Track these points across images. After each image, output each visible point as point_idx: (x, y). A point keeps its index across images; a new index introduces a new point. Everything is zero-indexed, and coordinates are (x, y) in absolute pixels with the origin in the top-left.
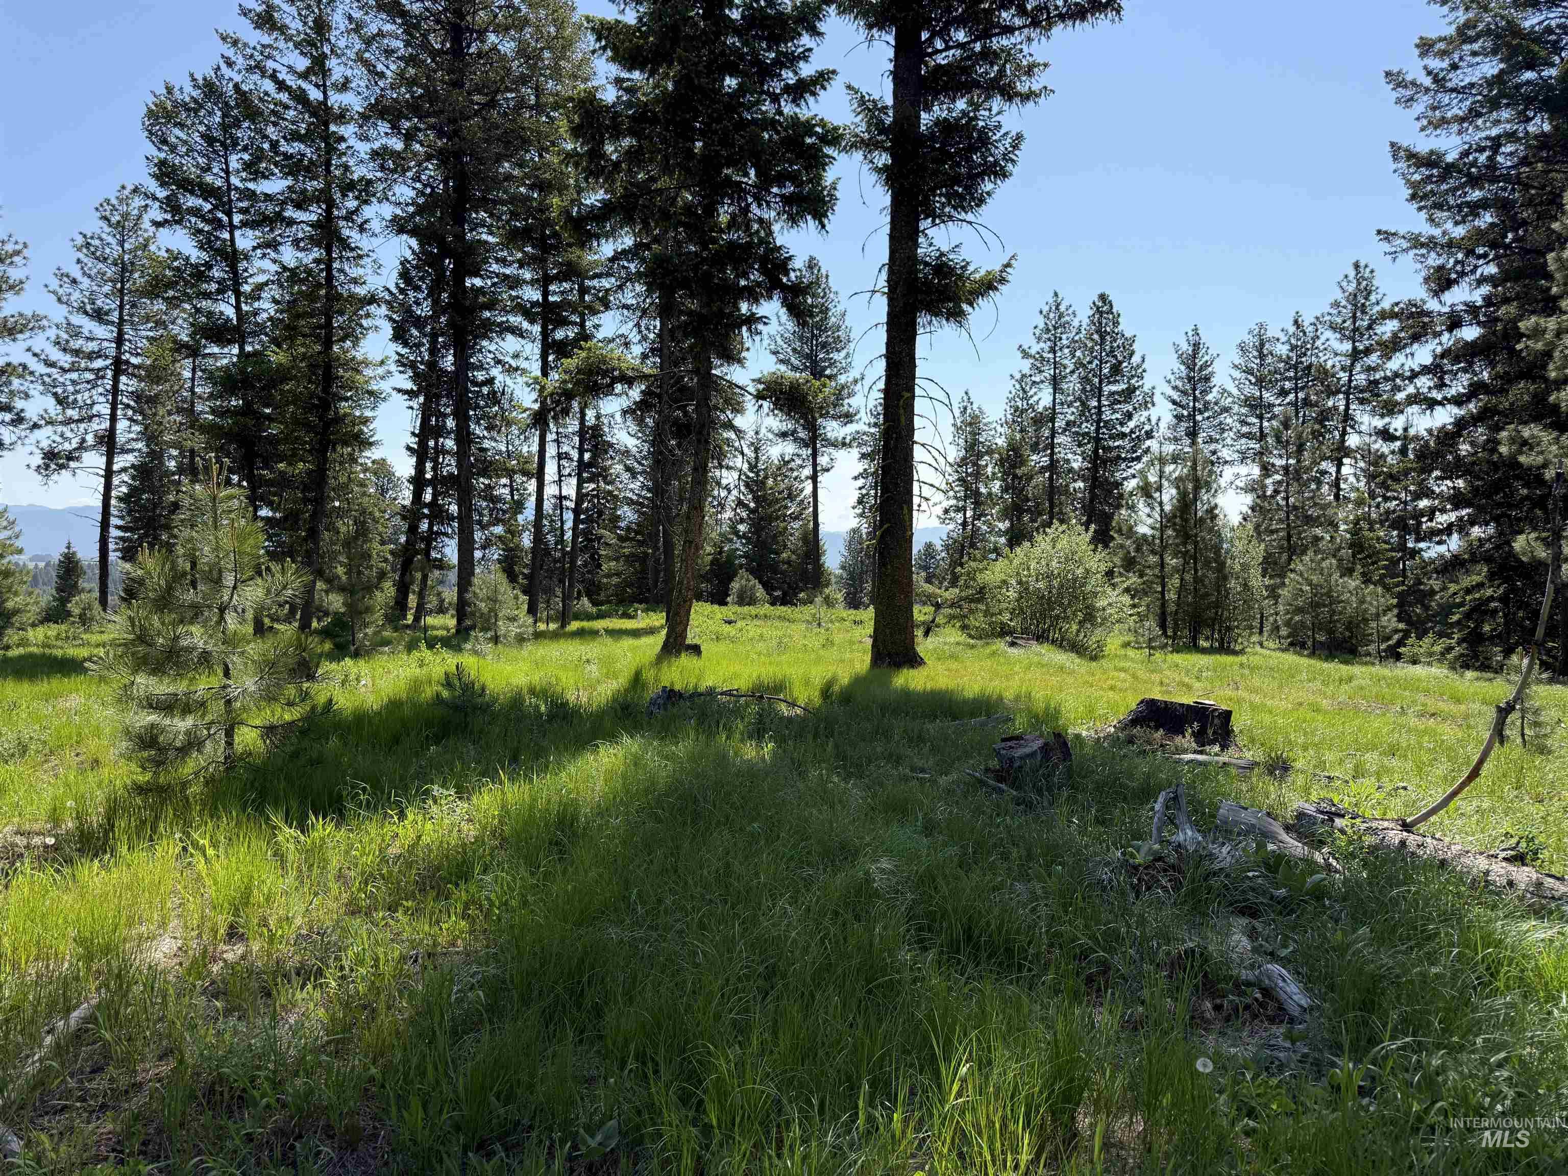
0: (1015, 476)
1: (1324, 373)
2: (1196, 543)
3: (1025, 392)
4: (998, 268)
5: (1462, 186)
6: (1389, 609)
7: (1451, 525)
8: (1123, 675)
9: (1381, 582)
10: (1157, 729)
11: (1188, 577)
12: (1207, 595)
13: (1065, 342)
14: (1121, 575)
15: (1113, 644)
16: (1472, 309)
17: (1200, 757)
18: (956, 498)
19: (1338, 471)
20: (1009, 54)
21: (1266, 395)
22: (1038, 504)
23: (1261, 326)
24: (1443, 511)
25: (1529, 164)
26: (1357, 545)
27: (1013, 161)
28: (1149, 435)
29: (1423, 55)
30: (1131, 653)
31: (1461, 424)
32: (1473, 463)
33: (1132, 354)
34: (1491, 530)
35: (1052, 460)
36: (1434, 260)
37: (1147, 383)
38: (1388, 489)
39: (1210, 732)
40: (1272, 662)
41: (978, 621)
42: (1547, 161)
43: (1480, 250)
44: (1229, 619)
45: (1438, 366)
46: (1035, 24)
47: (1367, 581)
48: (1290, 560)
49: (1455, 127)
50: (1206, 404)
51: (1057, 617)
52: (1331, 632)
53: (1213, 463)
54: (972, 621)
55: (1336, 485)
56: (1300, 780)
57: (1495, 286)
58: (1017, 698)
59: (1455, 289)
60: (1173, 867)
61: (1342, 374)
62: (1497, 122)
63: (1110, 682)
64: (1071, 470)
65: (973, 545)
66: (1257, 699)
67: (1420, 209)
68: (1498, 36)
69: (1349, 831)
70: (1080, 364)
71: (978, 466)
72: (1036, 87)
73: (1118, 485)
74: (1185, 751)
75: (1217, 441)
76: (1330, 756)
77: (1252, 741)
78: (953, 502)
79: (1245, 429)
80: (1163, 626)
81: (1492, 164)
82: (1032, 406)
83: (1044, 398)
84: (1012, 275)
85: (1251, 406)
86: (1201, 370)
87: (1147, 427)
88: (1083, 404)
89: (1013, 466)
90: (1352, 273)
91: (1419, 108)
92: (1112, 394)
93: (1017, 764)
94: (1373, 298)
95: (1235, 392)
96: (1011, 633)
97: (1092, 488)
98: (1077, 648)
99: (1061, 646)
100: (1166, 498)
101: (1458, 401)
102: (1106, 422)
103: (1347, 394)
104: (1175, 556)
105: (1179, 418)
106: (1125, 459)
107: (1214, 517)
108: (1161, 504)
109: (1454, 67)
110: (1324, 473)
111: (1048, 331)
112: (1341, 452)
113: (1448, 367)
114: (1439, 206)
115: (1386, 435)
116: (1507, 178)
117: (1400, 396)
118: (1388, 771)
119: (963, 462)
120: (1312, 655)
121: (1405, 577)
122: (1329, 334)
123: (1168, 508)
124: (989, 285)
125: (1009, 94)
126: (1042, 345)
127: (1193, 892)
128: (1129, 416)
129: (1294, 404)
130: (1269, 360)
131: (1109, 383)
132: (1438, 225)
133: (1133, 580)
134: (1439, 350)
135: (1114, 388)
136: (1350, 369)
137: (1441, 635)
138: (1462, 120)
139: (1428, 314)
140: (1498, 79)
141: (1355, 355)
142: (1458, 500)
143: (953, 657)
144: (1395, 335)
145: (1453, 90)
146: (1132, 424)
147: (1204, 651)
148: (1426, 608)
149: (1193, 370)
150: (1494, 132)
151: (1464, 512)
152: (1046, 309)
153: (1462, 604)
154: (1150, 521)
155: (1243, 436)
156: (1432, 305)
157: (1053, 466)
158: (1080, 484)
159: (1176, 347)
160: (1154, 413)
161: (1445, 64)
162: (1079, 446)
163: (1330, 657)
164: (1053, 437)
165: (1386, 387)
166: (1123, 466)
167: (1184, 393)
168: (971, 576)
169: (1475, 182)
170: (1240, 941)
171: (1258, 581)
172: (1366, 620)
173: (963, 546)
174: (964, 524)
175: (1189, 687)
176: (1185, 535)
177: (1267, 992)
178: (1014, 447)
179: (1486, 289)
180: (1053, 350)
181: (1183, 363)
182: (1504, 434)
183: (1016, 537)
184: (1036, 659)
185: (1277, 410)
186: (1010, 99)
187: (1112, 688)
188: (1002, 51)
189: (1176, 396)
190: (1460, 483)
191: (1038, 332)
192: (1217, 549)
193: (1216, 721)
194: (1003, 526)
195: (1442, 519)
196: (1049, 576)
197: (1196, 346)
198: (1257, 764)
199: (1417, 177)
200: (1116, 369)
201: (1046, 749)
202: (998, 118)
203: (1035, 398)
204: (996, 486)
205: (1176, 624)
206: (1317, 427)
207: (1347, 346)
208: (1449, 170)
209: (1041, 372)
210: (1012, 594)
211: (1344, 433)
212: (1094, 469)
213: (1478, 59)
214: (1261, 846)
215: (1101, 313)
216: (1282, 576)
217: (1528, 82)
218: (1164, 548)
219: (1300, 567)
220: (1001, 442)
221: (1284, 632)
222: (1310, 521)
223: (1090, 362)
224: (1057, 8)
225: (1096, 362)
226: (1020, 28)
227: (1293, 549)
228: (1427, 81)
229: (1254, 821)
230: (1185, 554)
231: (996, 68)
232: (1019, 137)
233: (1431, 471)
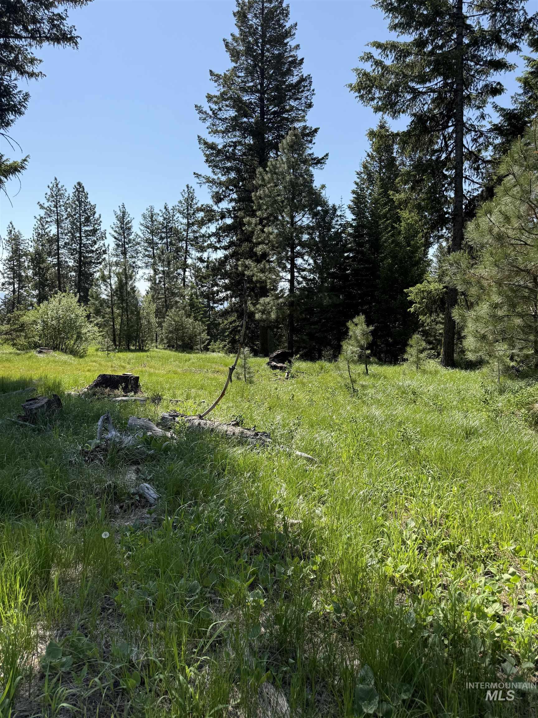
0: (40, 268)
1: (177, 232)
2: (127, 303)
3: (43, 226)
4: (19, 161)
5: (224, 160)
6: (204, 331)
7: (224, 297)
8: (94, 364)
9: (201, 320)
10: (106, 387)
11: (125, 318)
12: (133, 326)
13: (62, 203)
14: (94, 317)
15: (91, 350)
16: (229, 211)
17: (124, 398)
18: (8, 277)
19: (184, 274)
20: (20, 49)
21: (155, 238)
22: (53, 282)
23: (152, 207)
24: (222, 292)
25: (246, 155)
26: (192, 305)
27: (24, 106)
28: (105, 252)
29: (209, 101)
30: (99, 353)
31: (226, 257)
32: (231, 273)
33: (94, 213)
34: (238, 299)
35: (58, 260)
36: (215, 189)
37: (103, 227)
38: (203, 282)
39: (130, 387)
40: (160, 355)
41: (22, 341)
42: (252, 156)
43: (231, 188)
44: (143, 337)
45: (218, 233)
46: (33, 38)
47: (196, 319)
48: (167, 310)
49: (221, 135)
50: (130, 240)
51: (63, 338)
52: (183, 341)
53: (134, 267)
54: (18, 341)
55: (183, 280)
56: (165, 404)
57: (236, 203)
58: (40, 379)
59: (223, 202)
60: (103, 449)
61: (184, 233)
62: (235, 136)
63: (88, 368)
64: (68, 266)
65: (19, 302)
66: (152, 370)
67: (209, 166)
68: (235, 101)
69: (180, 422)
70: (69, 215)
71: (20, 261)
72: (36, 71)
73: (92, 275)
74: (119, 396)
75: (135, 257)
76: (178, 392)
77: (147, 389)
78: (7, 280)
79: (147, 253)
80: (114, 341)
81: (234, 154)
82: (47, 233)
83: (53, 230)
84: (28, 165)
85: (148, 243)
86: (126, 224)
87: (103, 249)
88: (72, 235)
89: (38, 263)
90: (186, 190)
91: (208, 123)
92: (86, 231)
93: (34, 412)
94: (194, 201)
95: (142, 236)
96: (39, 346)
97: (79, 275)
98: (73, 353)
99: (66, 352)
100: (113, 282)
101: (225, 248)
102: (84, 244)
103: (186, 241)
104: (118, 309)
105: (118, 245)
106: (94, 263)
107: (134, 291)
108: (110, 284)
109: (220, 109)
110: (179, 274)
111: (53, 197)
112: (185, 266)
113: (221, 234)
114: (216, 166)
115: (201, 260)
116: (238, 159)
117: (206, 244)
118: (199, 396)
119: (10, 259)
120: (176, 350)
121: (210, 318)
122: (178, 215)
123: (114, 287)
124: (14, 169)
125: (22, 71)
126: (50, 203)
127: (112, 459)
128: (95, 243)
129: (166, 244)
130: (155, 223)
131: (85, 226)
132: (216, 174)
133: (100, 319)
134: (218, 227)
135: (87, 228)
136: (187, 231)
137: (222, 340)
138: (223, 132)
139: (214, 211)
140: (234, 119)
141: (189, 225)
142: (226, 287)
143: (8, 360)
144: (202, 218)
145: (220, 119)
146: (96, 246)
147: (132, 351)
148: (217, 330)
149: (123, 224)
150: (234, 140)
151: (229, 292)
152: (51, 186)
153: (229, 328)
154: (106, 292)
155: (146, 256)
156: (215, 208)
157: (59, 264)
158: (73, 274)
159: (115, 213)
160: (106, 242)
161: (217, 107)
162: (72, 255)
163: (183, 351)
164: (58, 249)
165: (201, 240)
166: (93, 266)
167: (120, 234)
168: (17, 318)
169: (228, 159)
170: (131, 476)
171: (154, 320)
172: (196, 336)
173: (14, 303)
174: (14, 291)
175: (124, 367)
176: (122, 299)
177: (141, 496)
178: (38, 253)
179: (233, 204)
180: (56, 206)
181: (118, 220)
182: (240, 262)
183: (42, 298)
184: (52, 359)
185: (160, 246)
186: (22, 74)
187: (89, 371)
188: (16, 47)
189: (116, 235)
190: (227, 281)
191: (48, 197)
192: (136, 305)
193: (132, 382)
194: (35, 292)
195: (222, 295)
196: (58, 319)
197: (124, 213)
198: (148, 398)
199: (208, 153)
200: (87, 220)
201: (49, 403)
202: (15, 82)
203: (49, 229)
204: (30, 273)
205: (120, 339)
206: (175, 254)
207: (185, 221)
208: (219, 152)
209: (50, 216)
210: (39, 327)
211: (186, 258)
212: (80, 267)
213: (228, 108)
214: (145, 433)
215: (79, 192)
216: (164, 318)
217: (245, 122)
218: (113, 305)
219: (171, 314)
220: (31, 250)
221: (165, 341)
222: (174, 294)
223: (75, 215)
224: (44, 33)
225: (78, 215)
226: (25, 38)
227: (168, 307)
228: (211, 113)
229: (143, 423)
230: (122, 308)
231: (13, 55)
232: (27, 95)
233: (217, 276)
